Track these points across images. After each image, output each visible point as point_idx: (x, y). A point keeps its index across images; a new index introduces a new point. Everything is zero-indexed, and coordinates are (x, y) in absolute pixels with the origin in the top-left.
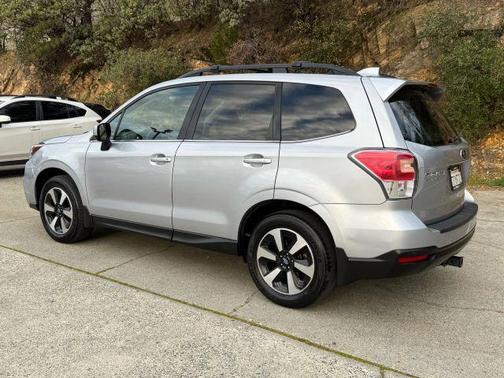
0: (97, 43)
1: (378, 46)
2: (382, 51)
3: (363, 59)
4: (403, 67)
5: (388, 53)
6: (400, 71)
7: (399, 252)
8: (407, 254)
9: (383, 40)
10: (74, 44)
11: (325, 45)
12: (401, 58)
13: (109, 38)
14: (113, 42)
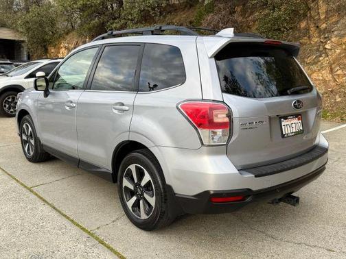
0: (123, 21)
1: (319, 13)
2: (322, 17)
3: (308, 23)
4: (338, 29)
5: (327, 19)
6: (336, 33)
7: (212, 192)
8: (219, 195)
9: (323, 8)
10: (109, 23)
11: (275, 15)
12: (337, 22)
13: (130, 17)
14: (132, 20)
